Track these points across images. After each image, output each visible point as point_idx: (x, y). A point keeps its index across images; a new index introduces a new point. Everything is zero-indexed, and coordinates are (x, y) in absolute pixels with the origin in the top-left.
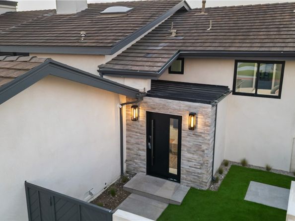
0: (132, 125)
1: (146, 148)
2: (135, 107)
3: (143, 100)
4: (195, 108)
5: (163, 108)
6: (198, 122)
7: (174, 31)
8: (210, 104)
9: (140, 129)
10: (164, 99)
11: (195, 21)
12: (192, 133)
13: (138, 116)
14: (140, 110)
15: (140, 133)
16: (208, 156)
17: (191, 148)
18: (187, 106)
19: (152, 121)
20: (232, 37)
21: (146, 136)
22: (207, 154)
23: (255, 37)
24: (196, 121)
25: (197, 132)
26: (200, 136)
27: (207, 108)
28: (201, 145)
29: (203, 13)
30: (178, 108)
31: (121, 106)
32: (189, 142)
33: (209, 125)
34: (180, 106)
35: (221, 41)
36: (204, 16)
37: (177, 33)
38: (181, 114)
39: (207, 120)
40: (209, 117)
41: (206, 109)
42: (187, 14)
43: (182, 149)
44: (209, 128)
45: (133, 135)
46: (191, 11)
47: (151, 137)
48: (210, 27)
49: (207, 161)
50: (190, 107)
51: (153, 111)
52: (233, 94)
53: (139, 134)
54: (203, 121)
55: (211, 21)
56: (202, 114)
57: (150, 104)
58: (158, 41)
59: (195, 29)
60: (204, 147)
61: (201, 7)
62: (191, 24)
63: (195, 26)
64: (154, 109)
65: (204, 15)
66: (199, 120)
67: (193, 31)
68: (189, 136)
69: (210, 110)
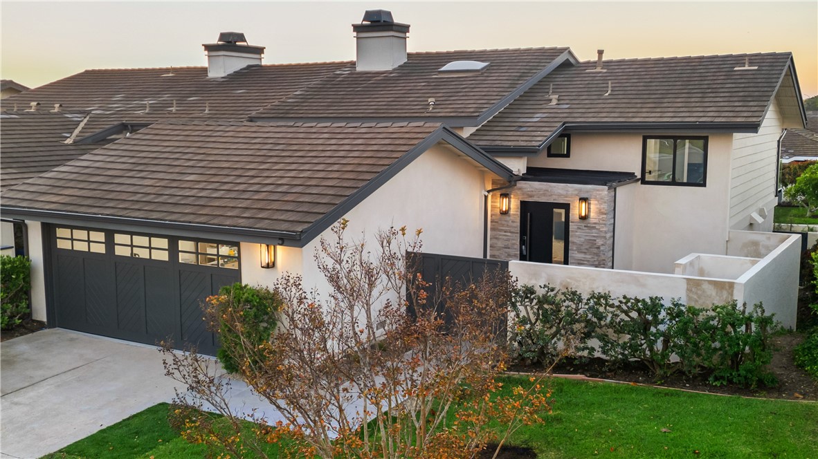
0: (500, 222)
1: (519, 253)
2: (504, 195)
3: (516, 185)
4: (587, 192)
5: (544, 195)
6: (592, 210)
7: (554, 97)
8: (606, 185)
9: (511, 227)
10: (545, 183)
11: (587, 82)
12: (583, 225)
13: (509, 208)
14: (512, 200)
15: (511, 232)
16: (604, 254)
17: (582, 245)
18: (576, 190)
19: (529, 214)
20: (639, 105)
21: (519, 235)
22: (603, 251)
23: (670, 105)
24: (589, 208)
25: (589, 223)
26: (594, 228)
27: (602, 190)
28: (595, 240)
29: (598, 69)
30: (564, 193)
31: (486, 194)
32: (579, 237)
33: (606, 212)
34: (567, 191)
35: (622, 110)
36: (600, 75)
37: (559, 100)
38: (569, 201)
39: (602, 206)
40: (605, 203)
41: (601, 192)
42: (572, 71)
43: (570, 248)
44: (605, 216)
45: (501, 235)
46: (579, 65)
47: (527, 238)
48: (609, 92)
49: (604, 260)
50: (580, 190)
51: (530, 200)
52: (642, 183)
53: (509, 234)
54: (597, 208)
55: (610, 82)
56: (596, 199)
57: (525, 190)
58: (531, 111)
59: (586, 93)
60: (599, 242)
61: (596, 59)
62: (581, 86)
63: (586, 89)
64: (531, 196)
65: (600, 73)
66: (593, 207)
67: (584, 97)
68: (580, 229)
69: (606, 193)
